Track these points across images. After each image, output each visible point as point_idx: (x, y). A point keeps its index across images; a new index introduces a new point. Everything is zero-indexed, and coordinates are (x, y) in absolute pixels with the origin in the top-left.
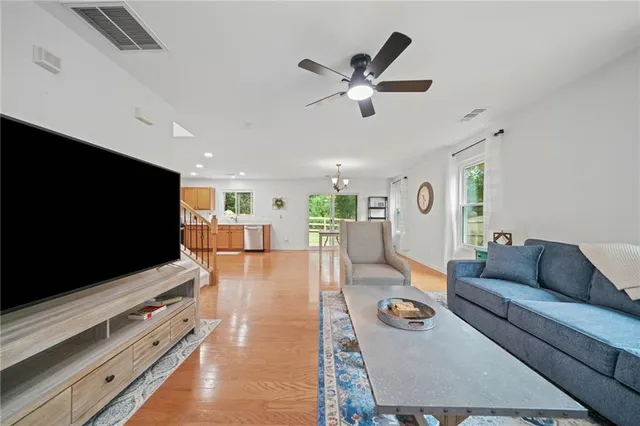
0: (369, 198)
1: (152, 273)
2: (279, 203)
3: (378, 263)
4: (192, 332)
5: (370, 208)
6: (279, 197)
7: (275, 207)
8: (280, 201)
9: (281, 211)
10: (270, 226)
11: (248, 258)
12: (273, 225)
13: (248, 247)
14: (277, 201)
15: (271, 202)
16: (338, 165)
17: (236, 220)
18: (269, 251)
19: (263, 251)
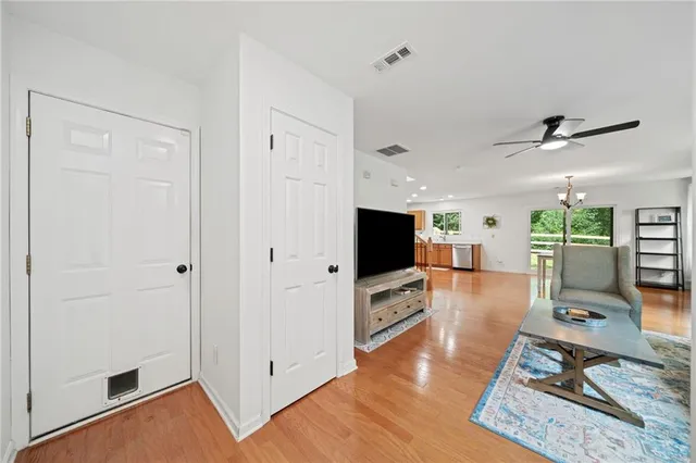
0: (637, 211)
1: (401, 273)
2: (491, 222)
3: (606, 291)
4: (422, 311)
5: (638, 224)
6: (490, 216)
7: (486, 226)
8: (492, 219)
9: (493, 230)
10: (480, 245)
11: (456, 276)
12: (484, 244)
13: (456, 265)
14: (488, 219)
15: (482, 221)
16: (569, 177)
17: (444, 239)
18: (479, 271)
19: (472, 270)
